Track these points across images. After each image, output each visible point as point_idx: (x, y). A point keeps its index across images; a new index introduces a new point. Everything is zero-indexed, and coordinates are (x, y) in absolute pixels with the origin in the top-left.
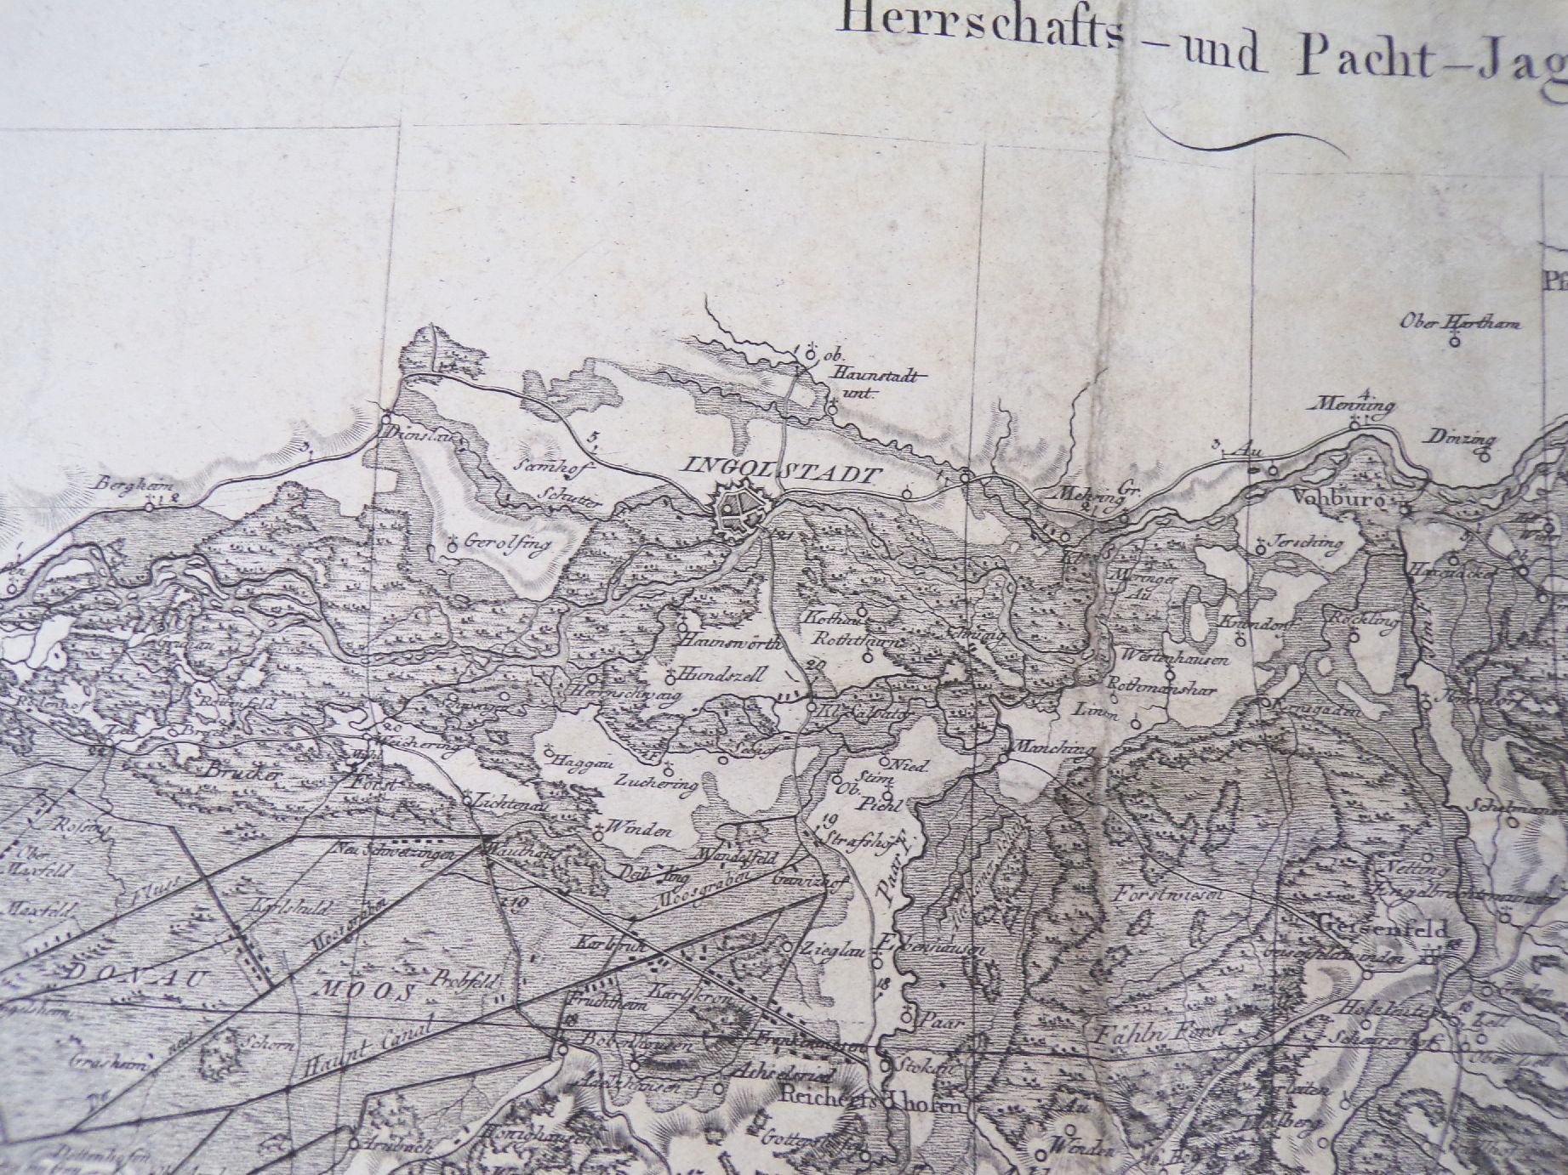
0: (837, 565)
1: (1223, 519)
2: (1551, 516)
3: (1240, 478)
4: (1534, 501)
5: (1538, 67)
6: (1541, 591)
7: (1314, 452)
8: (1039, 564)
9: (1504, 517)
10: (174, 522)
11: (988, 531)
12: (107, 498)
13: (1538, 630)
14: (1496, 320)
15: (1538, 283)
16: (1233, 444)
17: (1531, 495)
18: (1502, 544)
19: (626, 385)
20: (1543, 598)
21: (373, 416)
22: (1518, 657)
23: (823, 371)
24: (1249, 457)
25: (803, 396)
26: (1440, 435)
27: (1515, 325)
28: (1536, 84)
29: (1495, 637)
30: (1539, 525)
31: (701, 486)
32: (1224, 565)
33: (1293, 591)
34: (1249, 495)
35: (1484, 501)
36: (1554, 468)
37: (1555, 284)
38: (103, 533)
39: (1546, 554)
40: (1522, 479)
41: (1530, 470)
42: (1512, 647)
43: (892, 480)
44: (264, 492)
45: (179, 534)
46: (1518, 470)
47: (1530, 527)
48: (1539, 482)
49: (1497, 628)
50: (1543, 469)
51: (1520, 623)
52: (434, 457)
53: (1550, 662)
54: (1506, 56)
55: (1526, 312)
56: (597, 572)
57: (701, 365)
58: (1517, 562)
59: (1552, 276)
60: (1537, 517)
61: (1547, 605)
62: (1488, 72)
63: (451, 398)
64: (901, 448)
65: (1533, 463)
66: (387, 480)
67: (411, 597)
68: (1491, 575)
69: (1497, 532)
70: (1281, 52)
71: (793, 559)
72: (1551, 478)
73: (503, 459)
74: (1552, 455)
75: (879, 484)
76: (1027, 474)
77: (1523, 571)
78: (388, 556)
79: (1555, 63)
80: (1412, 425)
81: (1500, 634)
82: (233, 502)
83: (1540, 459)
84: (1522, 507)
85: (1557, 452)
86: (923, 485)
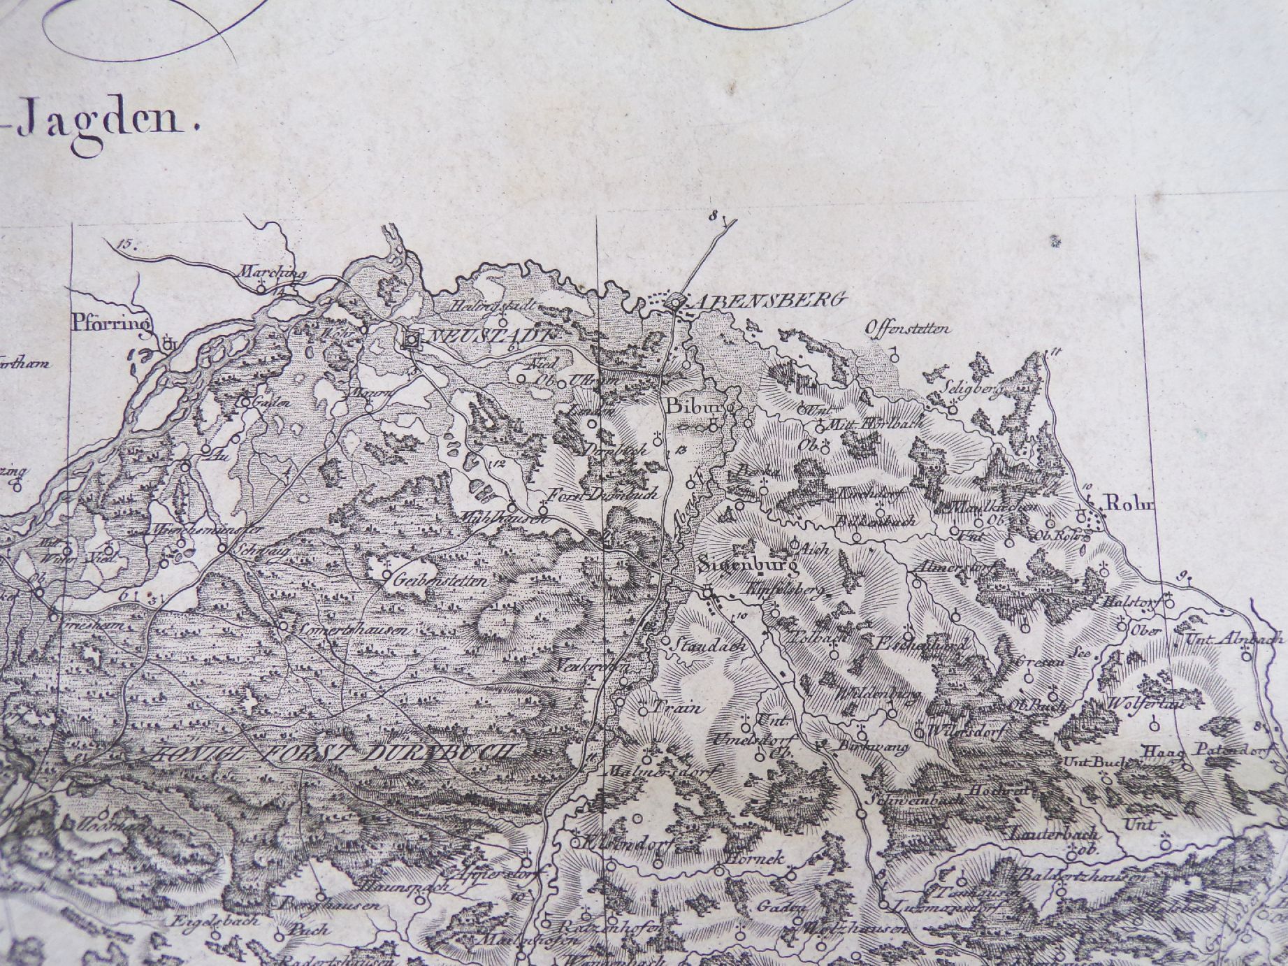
2: (71, 539)
4: (56, 527)
5: (69, 125)
6: (52, 611)
9: (30, 542)
13: (47, 647)
14: (27, 361)
15: (67, 324)
17: (54, 521)
18: (25, 568)
20: (54, 618)
22: (27, 673)
27: (45, 365)
28: (67, 140)
29: (10, 655)
30: (59, 549)
35: (15, 528)
36: (75, 496)
37: (82, 325)
39: (61, 575)
40: (47, 508)
41: (54, 498)
42: (22, 664)
46: (44, 498)
47: (52, 551)
48: (62, 509)
49: (12, 647)
50: (65, 497)
51: (33, 641)
53: (54, 677)
54: (41, 115)
55: (56, 353)
58: (36, 584)
59: (79, 317)
60: (59, 541)
61: (56, 625)
62: (25, 131)
65: (56, 492)
68: (14, 597)
69: (24, 556)
72: (72, 505)
74: (74, 484)
77: (39, 593)
79: (83, 120)
81: (14, 653)
83: (63, 488)
84: (46, 532)
85: (79, 480)
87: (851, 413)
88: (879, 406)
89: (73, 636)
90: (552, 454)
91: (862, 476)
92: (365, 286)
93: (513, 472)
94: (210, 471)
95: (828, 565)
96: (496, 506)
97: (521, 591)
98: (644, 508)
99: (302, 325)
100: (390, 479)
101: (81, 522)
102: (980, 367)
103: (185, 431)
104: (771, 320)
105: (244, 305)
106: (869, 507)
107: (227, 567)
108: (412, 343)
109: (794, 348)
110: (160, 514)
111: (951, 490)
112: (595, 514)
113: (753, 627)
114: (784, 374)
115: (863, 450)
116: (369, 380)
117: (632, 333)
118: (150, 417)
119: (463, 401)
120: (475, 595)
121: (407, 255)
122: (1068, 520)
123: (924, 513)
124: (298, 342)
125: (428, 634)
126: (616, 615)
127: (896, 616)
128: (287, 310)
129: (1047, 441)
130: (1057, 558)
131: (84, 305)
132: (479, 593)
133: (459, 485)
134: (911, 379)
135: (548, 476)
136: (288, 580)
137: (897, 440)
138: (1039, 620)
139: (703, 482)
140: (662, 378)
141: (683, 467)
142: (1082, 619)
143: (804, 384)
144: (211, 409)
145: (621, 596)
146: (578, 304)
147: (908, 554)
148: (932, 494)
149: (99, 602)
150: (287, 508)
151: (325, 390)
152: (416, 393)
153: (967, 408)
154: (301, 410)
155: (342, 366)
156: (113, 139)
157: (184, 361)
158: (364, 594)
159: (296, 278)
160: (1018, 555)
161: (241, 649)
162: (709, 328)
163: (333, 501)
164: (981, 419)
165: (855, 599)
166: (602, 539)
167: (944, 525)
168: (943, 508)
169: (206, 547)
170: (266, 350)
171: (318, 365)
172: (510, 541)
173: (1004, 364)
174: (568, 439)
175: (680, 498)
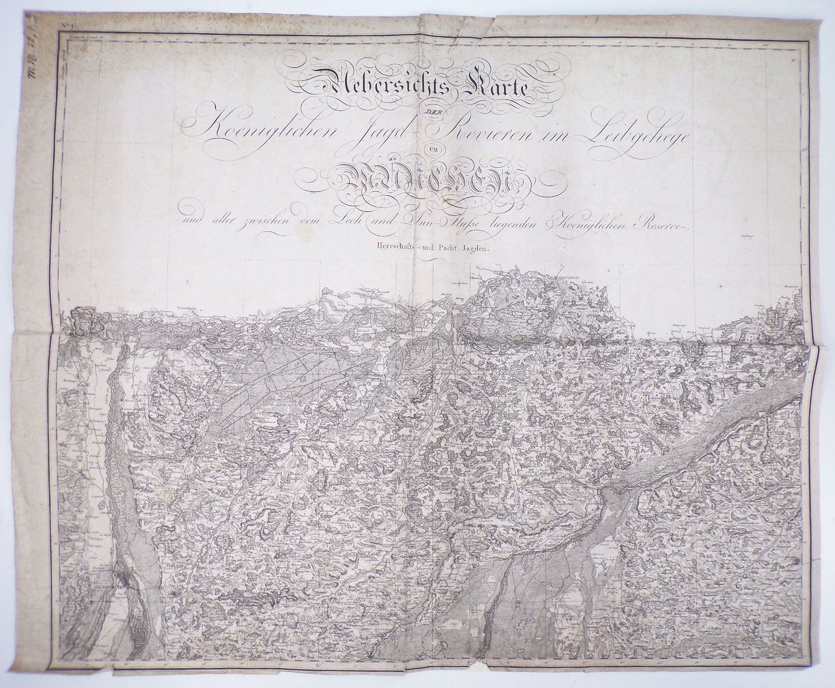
0: (379, 317)
1: (429, 309)
2: (471, 308)
3: (432, 304)
4: (469, 307)
5: (470, 249)
6: (469, 318)
7: (441, 301)
8: (405, 316)
9: (465, 309)
10: (293, 313)
11: (399, 312)
12: (284, 310)
13: (468, 323)
14: (464, 283)
15: (470, 278)
16: (431, 300)
18: (464, 312)
19: (351, 295)
21: (319, 299)
22: (465, 327)
23: (376, 292)
24: (433, 301)
25: (374, 295)
26: (457, 298)
27: (467, 284)
28: (470, 251)
30: (469, 310)
31: (361, 307)
32: (430, 316)
33: (438, 319)
34: (433, 306)
35: (462, 307)
37: (472, 278)
38: (284, 315)
39: (469, 313)
40: (467, 304)
42: (465, 325)
43: (386, 305)
44: (304, 309)
45: (293, 315)
46: (467, 302)
48: (469, 304)
49: (463, 323)
51: (466, 322)
52: (327, 304)
53: (469, 327)
54: (466, 248)
55: (468, 282)
56: (348, 318)
57: (361, 292)
58: (466, 315)
61: (469, 320)
62: (463, 250)
63: (329, 297)
64: (387, 301)
66: (321, 307)
67: (325, 322)
68: (463, 316)
70: (437, 247)
71: (373, 316)
72: (471, 304)
73: (336, 304)
74: (471, 301)
75: (384, 306)
76: (404, 304)
78: (321, 317)
79: (472, 249)
80: (454, 297)
82: (301, 310)
83: (469, 301)
84: (467, 307)
86: (390, 306)
87: (580, 294)
88: (583, 293)
89: (472, 322)
90: (538, 298)
91: (581, 303)
92: (512, 274)
93: (533, 301)
94: (490, 300)
95: (576, 315)
96: (530, 305)
97: (534, 317)
98: (550, 306)
99: (503, 279)
100: (515, 301)
101: (472, 306)
102: (597, 288)
103: (486, 294)
104: (569, 281)
105: (495, 276)
106: (582, 307)
107: (493, 313)
108: (518, 282)
109: (572, 284)
110: (483, 305)
111: (593, 305)
112: (544, 307)
113: (565, 323)
114: (571, 288)
115: (581, 299)
116: (512, 287)
117: (550, 281)
118: (481, 292)
119: (526, 291)
120: (526, 318)
121: (518, 270)
122: (609, 309)
123: (589, 308)
124: (503, 281)
125: (521, 323)
126: (547, 321)
127: (585, 322)
128: (501, 277)
129: (606, 298)
130: (607, 315)
131: (472, 275)
132: (528, 317)
133: (525, 302)
134: (588, 289)
135: (537, 302)
136: (501, 315)
137: (586, 298)
138: (604, 322)
139: (559, 303)
140: (554, 288)
141: (556, 301)
142: (610, 323)
143: (573, 290)
144: (490, 290)
145: (548, 318)
146: (542, 277)
147: (587, 314)
148: (590, 305)
149: (475, 317)
150: (501, 305)
151: (506, 288)
152: (519, 289)
153: (595, 294)
154: (503, 291)
155: (509, 285)
156: (476, 251)
157: (486, 284)
158: (512, 317)
159: (502, 272)
160: (601, 314)
161: (495, 324)
162: (560, 282)
163: (508, 304)
164: (597, 295)
165: (579, 319)
166: (545, 310)
167: (592, 310)
168: (592, 307)
169: (490, 310)
170: (498, 283)
171: (505, 285)
172: (532, 310)
173: (601, 288)
174: (540, 296)
175: (556, 305)
